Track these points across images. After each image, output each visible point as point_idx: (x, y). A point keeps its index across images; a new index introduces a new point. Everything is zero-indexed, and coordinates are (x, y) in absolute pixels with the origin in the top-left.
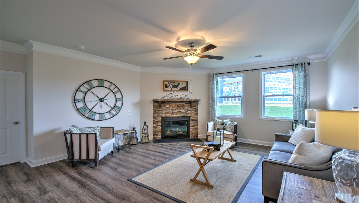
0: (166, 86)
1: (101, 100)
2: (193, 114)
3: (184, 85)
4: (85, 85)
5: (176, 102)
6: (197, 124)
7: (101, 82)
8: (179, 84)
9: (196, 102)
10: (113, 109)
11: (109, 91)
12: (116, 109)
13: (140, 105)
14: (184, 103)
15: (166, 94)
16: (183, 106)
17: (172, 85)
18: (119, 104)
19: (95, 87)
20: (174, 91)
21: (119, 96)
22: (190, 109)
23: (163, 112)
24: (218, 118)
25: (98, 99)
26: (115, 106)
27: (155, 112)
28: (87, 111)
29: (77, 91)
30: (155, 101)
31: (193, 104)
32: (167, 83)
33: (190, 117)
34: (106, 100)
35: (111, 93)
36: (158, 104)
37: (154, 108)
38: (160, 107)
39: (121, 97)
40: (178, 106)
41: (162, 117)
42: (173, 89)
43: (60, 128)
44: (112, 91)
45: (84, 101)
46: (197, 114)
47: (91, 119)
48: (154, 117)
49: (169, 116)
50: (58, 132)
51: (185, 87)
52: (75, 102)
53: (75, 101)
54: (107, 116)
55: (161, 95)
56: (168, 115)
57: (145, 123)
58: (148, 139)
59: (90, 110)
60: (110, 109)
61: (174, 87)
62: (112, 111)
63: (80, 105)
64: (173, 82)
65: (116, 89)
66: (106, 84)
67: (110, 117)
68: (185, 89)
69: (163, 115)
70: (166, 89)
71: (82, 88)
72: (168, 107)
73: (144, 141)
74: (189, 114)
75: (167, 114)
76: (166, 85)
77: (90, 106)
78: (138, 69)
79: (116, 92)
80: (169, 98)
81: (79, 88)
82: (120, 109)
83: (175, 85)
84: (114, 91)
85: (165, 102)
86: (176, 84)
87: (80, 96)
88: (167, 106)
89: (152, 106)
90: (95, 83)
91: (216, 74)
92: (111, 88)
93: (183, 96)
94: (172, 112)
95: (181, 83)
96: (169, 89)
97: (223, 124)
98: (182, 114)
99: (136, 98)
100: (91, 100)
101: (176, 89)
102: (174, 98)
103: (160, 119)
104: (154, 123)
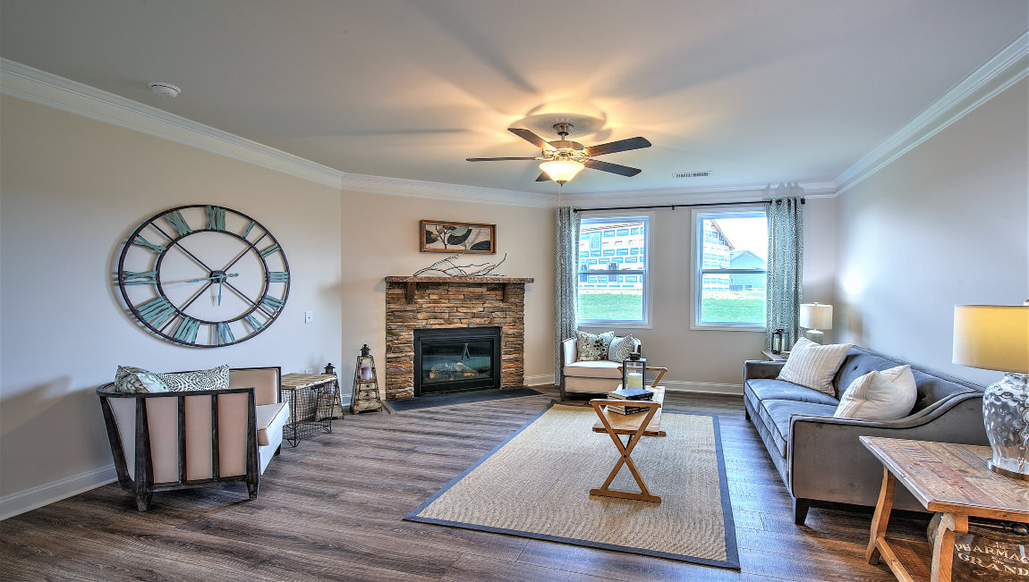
0: (430, 238)
1: (216, 277)
2: (509, 320)
3: (484, 236)
4: (158, 222)
5: (460, 285)
6: (519, 349)
7: (215, 218)
8: (470, 231)
9: (520, 285)
10: (256, 305)
11: (243, 246)
12: (267, 308)
13: (342, 292)
14: (483, 290)
15: (428, 260)
16: (480, 297)
17: (447, 236)
18: (276, 290)
19: (195, 232)
20: (453, 252)
21: (274, 262)
22: (501, 305)
23: (420, 316)
24: (580, 328)
25: (204, 274)
26: (263, 297)
27: (391, 315)
28: (167, 316)
29: (128, 245)
30: (392, 283)
31: (509, 290)
32: (430, 228)
33: (499, 328)
34: (231, 276)
35: (251, 254)
36: (403, 290)
37: (388, 302)
38: (409, 299)
39: (281, 269)
40: (467, 298)
41: (416, 331)
42: (450, 247)
43: (65, 380)
44: (252, 246)
45: (155, 278)
46: (521, 320)
47: (183, 343)
48: (389, 332)
49: (438, 327)
50: (55, 392)
51: (487, 243)
52: (122, 285)
53: (121, 279)
54: (239, 330)
55: (415, 265)
56: (435, 324)
57: (365, 351)
58: (378, 399)
59: (179, 313)
60: (245, 307)
61: (454, 240)
62: (255, 314)
63: (140, 294)
64: (451, 226)
65: (266, 242)
66: (234, 224)
67: (245, 335)
68: (487, 247)
69: (421, 324)
70: (428, 246)
71: (148, 235)
72: (435, 302)
73: (363, 405)
74: (498, 319)
75: (432, 321)
76: (429, 233)
77: (177, 296)
78: (335, 179)
79: (268, 251)
80: (441, 274)
81: (136, 233)
82: (280, 306)
83: (457, 235)
84: (260, 247)
85: (425, 285)
86: (460, 232)
87: (138, 261)
88: (432, 297)
89: (382, 296)
90: (195, 219)
91: (575, 211)
92: (251, 237)
93: (483, 269)
94: (447, 316)
95: (475, 231)
96: (439, 245)
97: (601, 345)
98: (478, 320)
99: (330, 271)
100: (180, 278)
101: (459, 247)
102: (454, 272)
103: (408, 335)
104: (389, 349)
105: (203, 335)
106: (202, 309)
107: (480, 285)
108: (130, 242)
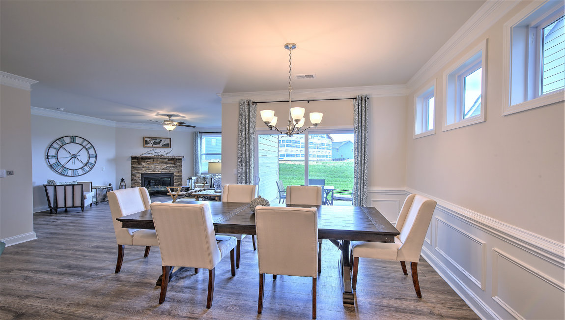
0: (146, 143)
1: (73, 156)
2: (176, 170)
3: (167, 142)
4: (57, 141)
5: (158, 158)
6: (180, 181)
7: (73, 139)
8: (161, 140)
9: (180, 159)
10: (86, 165)
11: (82, 147)
12: (89, 166)
13: (115, 161)
14: (167, 160)
15: (146, 150)
16: (166, 163)
17: (153, 142)
18: (92, 160)
19: (67, 144)
21: (92, 152)
22: (173, 165)
23: (143, 169)
24: (202, 174)
25: (70, 155)
26: (88, 162)
27: (133, 168)
28: (59, 167)
29: (50, 148)
30: (133, 158)
31: (176, 161)
32: (146, 139)
33: (173, 174)
34: (78, 156)
35: (84, 149)
36: (137, 160)
37: (132, 164)
38: (139, 163)
39: (94, 153)
40: (160, 163)
41: (142, 174)
42: (154, 146)
44: (84, 147)
45: (56, 157)
46: (181, 171)
47: (64, 175)
48: (132, 174)
51: (168, 144)
52: (48, 158)
53: (48, 157)
54: (80, 172)
55: (141, 151)
56: (149, 172)
57: (123, 180)
59: (63, 166)
60: (83, 165)
61: (155, 143)
62: (85, 167)
63: (53, 161)
64: (154, 138)
65: (89, 145)
66: (79, 141)
67: (82, 173)
68: (168, 145)
69: (143, 172)
70: (146, 145)
71: (55, 145)
74: (172, 170)
75: (148, 171)
76: (146, 141)
77: (63, 162)
78: (113, 124)
79: (89, 148)
80: (150, 155)
81: (52, 145)
82: (93, 165)
83: (157, 141)
84: (87, 147)
85: (144, 159)
86: (158, 140)
87: (52, 152)
88: (148, 163)
89: (130, 162)
90: (67, 140)
91: (200, 133)
92: (84, 145)
93: (165, 153)
94: (153, 169)
95: (163, 140)
96: (150, 145)
98: (164, 171)
99: (111, 153)
100: (63, 157)
101: (158, 146)
102: (155, 154)
103: (139, 176)
104: (132, 180)
105: (70, 173)
106: (70, 165)
107: (166, 158)
108: (50, 147)
